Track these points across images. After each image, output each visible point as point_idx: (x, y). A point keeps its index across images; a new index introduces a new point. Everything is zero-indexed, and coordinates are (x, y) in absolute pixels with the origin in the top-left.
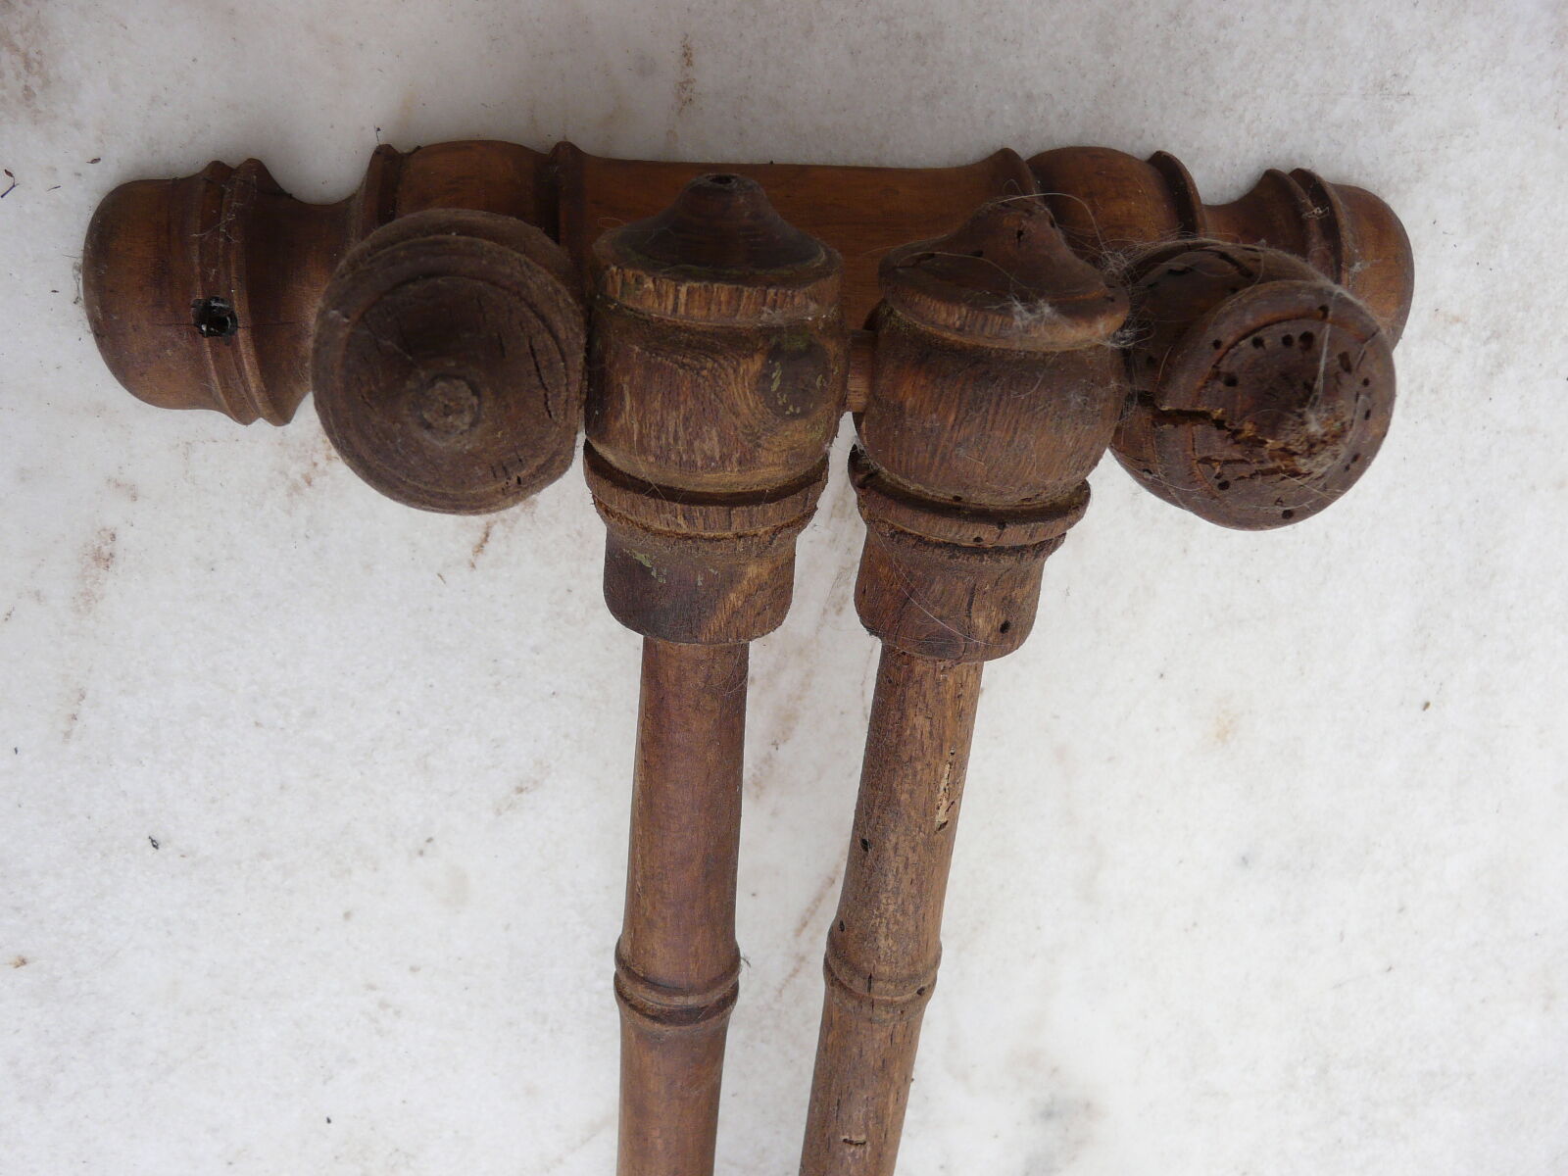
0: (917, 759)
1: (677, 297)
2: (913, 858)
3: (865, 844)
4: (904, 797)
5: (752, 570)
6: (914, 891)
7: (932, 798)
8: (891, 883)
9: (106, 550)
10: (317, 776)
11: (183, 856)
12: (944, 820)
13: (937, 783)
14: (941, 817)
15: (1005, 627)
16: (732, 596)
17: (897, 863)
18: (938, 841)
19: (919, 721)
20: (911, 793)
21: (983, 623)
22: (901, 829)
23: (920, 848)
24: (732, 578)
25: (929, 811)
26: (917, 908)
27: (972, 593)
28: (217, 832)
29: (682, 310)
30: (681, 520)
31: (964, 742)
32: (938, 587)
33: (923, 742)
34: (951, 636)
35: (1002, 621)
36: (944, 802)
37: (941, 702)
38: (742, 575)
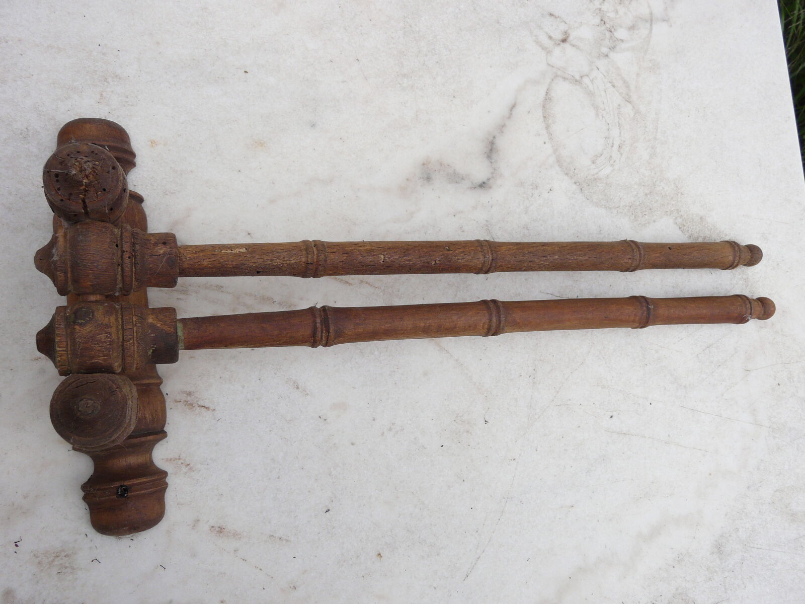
0: (219, 261)
1: (61, 351)
2: (257, 257)
3: (258, 272)
4: (234, 263)
5: (150, 320)
6: (271, 255)
7: (235, 254)
8: (269, 262)
9: (217, 529)
10: (297, 457)
11: (332, 501)
12: (245, 249)
13: (228, 253)
14: (244, 250)
15: (164, 243)
16: (158, 325)
17: (260, 262)
18: (253, 249)
19: (205, 263)
20: (233, 261)
21: (162, 250)
22: (247, 262)
23: (253, 255)
24: (152, 326)
25: (240, 255)
26: (278, 252)
27: (151, 255)
28: (322, 490)
29: (64, 349)
30: (130, 342)
31: (214, 247)
32: (152, 266)
33: (213, 261)
34: (166, 260)
35: (162, 245)
36: (237, 250)
37: (197, 257)
38: (151, 323)
